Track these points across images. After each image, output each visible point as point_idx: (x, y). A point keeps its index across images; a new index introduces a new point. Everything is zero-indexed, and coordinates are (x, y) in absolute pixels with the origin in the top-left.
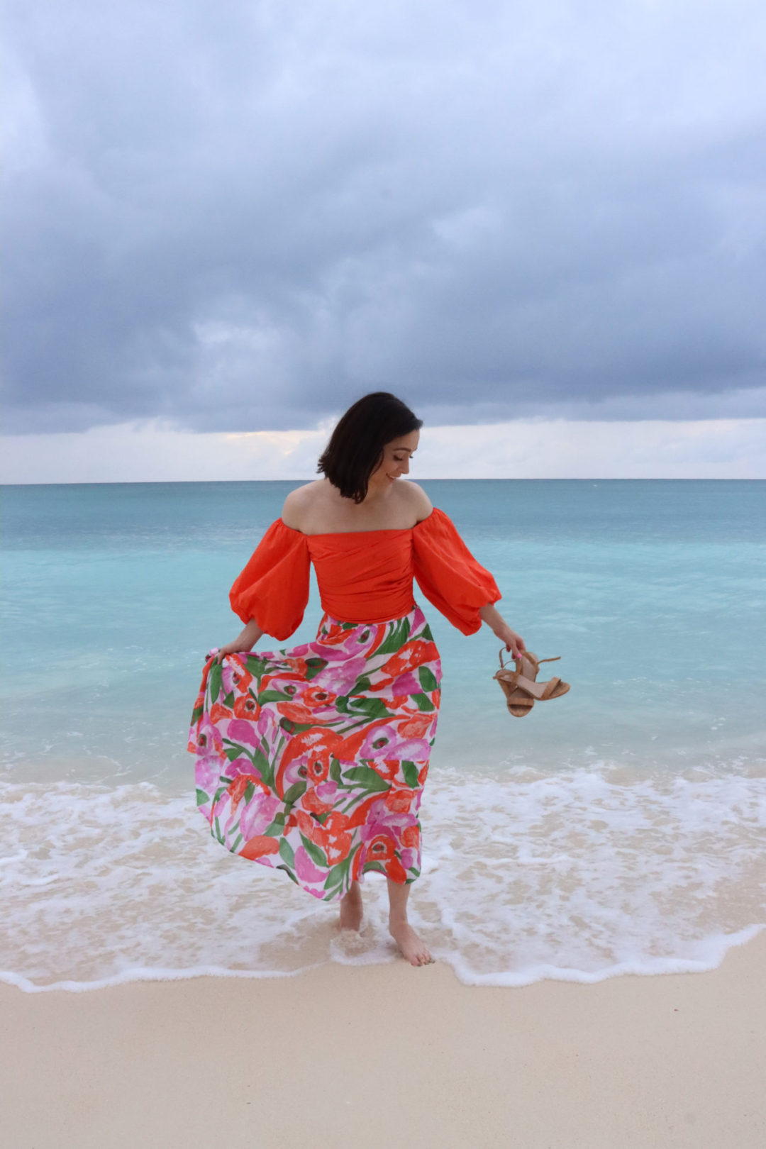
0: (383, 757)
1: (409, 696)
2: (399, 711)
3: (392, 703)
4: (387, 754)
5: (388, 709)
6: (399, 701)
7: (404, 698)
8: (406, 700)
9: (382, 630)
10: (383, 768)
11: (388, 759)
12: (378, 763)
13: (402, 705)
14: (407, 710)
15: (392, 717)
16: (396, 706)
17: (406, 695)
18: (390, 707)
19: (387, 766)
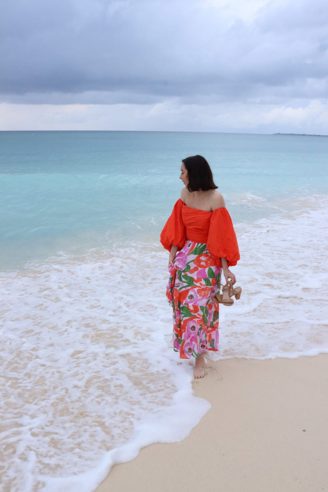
0: (192, 304)
1: (202, 279)
2: (198, 284)
3: (196, 280)
4: (194, 303)
5: (194, 282)
6: (199, 280)
7: (200, 279)
8: (201, 280)
9: (194, 245)
10: (191, 308)
11: (194, 305)
12: (190, 306)
13: (199, 282)
14: (201, 284)
15: (196, 287)
16: (197, 282)
17: (201, 278)
18: (195, 282)
19: (193, 307)
